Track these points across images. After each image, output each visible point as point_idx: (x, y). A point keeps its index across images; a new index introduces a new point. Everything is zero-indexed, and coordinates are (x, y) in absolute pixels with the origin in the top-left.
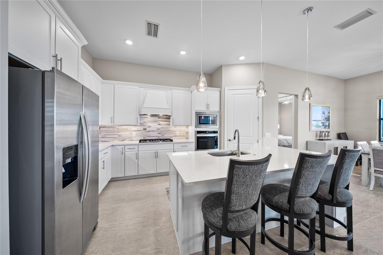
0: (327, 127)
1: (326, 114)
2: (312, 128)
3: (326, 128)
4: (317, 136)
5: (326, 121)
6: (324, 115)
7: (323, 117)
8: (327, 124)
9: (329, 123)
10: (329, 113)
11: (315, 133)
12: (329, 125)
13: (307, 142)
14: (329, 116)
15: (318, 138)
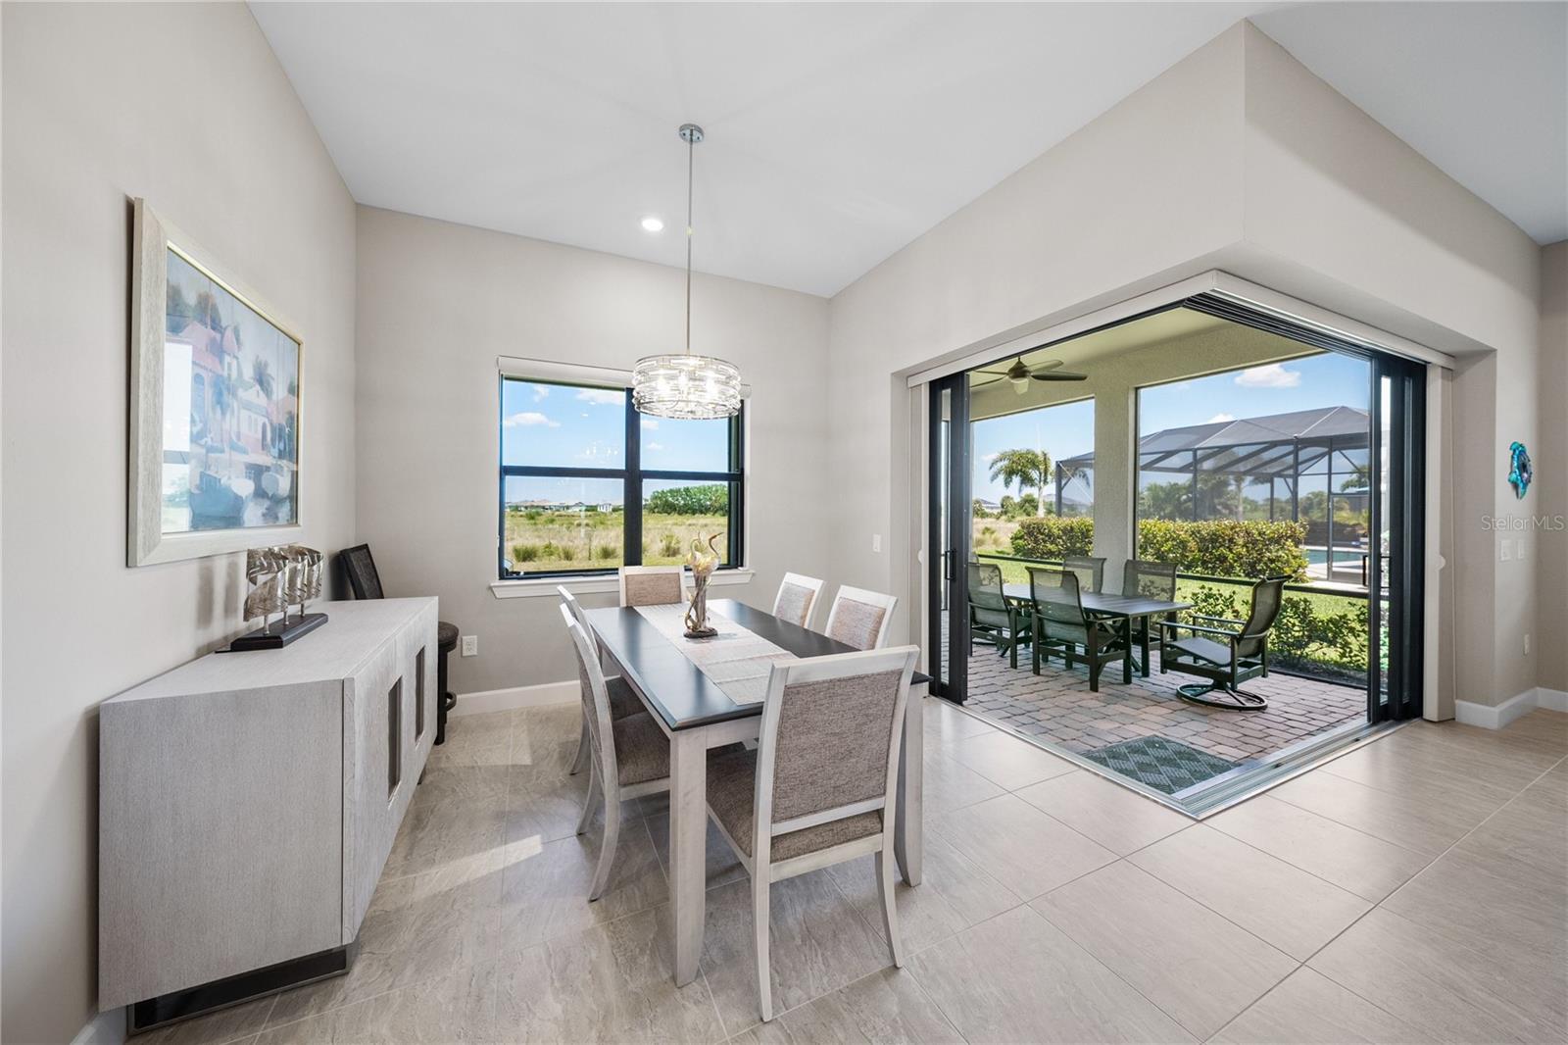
0: (284, 511)
1: (274, 397)
2: (164, 529)
3: (277, 518)
4: (205, 613)
5: (275, 452)
6: (262, 400)
7: (262, 420)
8: (284, 486)
9: (295, 475)
10: (294, 390)
11: (188, 582)
12: (293, 497)
13: (93, 726)
14: (293, 419)
15: (222, 627)
